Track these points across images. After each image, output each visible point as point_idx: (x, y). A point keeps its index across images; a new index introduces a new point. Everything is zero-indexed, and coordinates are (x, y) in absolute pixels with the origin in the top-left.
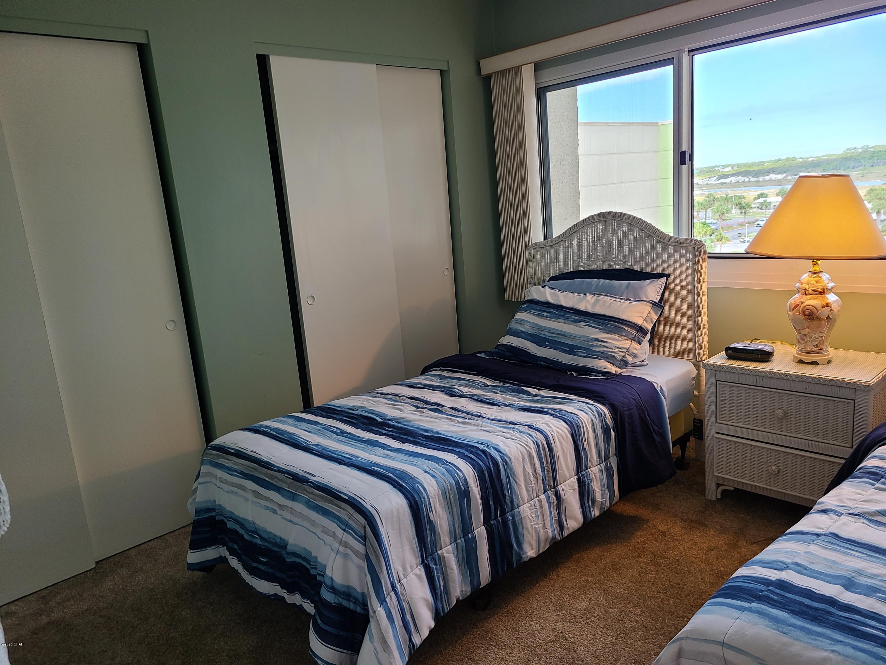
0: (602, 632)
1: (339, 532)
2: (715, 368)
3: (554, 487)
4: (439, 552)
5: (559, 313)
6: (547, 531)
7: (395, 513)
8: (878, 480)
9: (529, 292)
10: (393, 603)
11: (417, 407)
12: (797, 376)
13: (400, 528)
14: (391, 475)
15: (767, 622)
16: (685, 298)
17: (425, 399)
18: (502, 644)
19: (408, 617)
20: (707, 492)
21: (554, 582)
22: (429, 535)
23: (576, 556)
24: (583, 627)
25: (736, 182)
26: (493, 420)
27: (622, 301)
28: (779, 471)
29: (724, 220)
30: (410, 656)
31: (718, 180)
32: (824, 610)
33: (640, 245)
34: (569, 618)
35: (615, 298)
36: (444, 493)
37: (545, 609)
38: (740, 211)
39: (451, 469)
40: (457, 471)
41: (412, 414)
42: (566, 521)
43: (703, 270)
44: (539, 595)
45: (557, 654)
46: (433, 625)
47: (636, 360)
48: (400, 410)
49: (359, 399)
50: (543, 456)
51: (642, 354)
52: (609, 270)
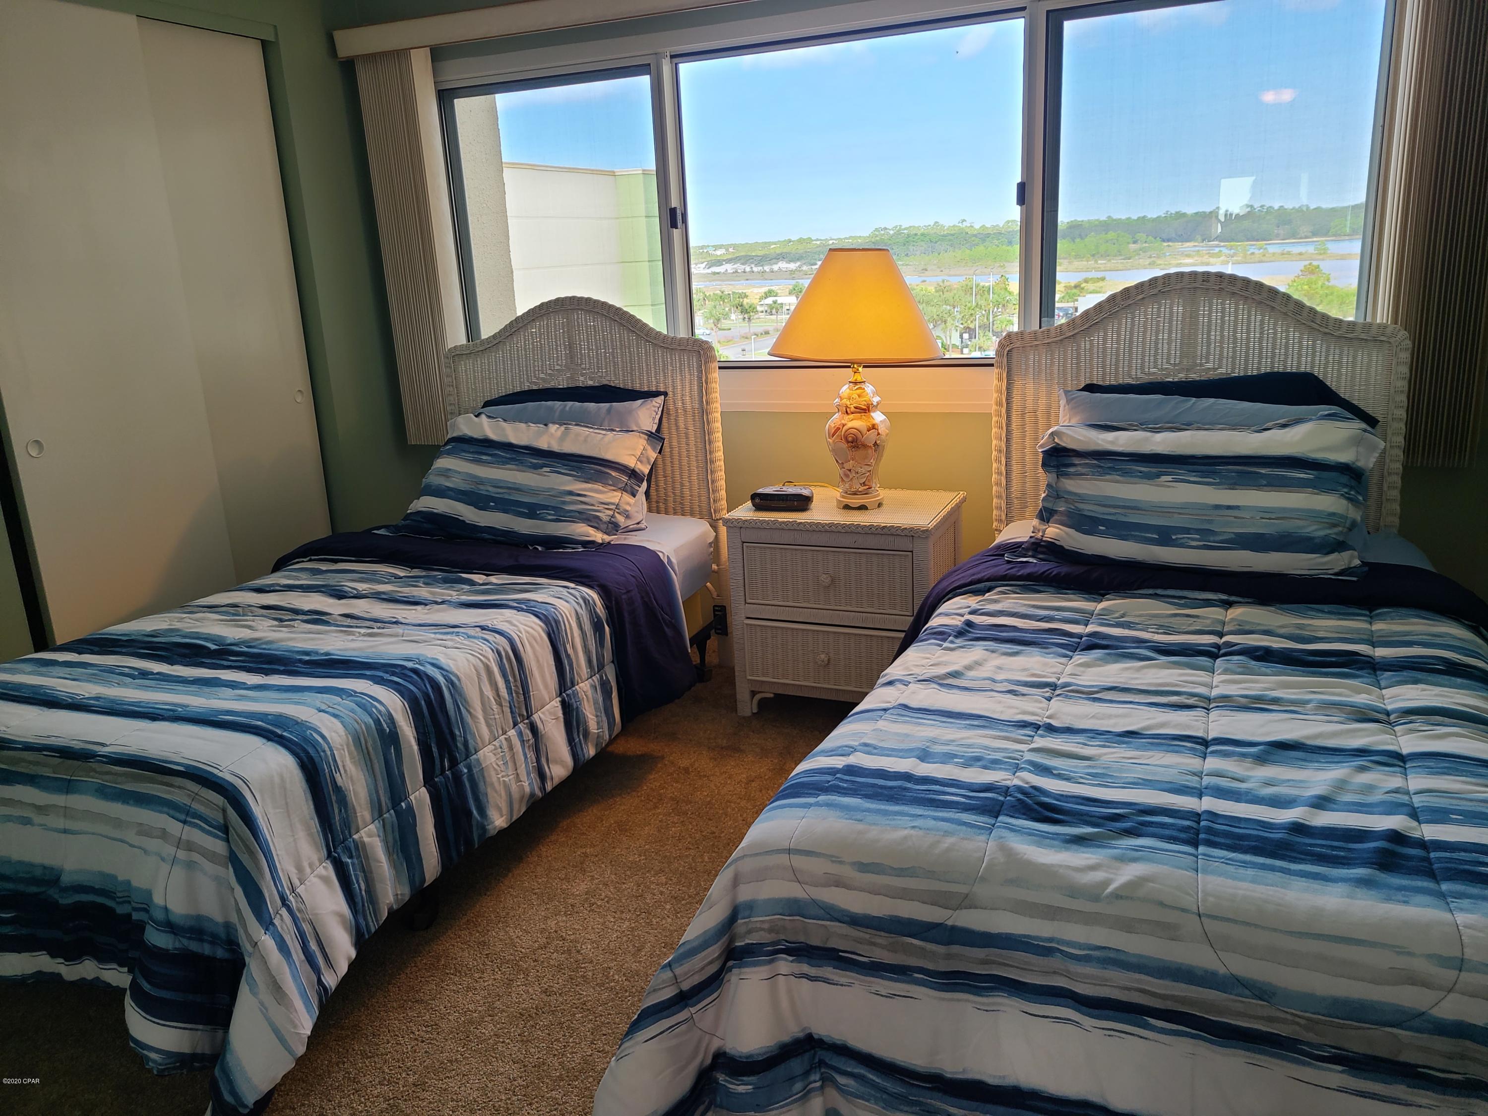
0: (614, 917)
1: (174, 827)
2: (740, 525)
3: (528, 718)
4: (355, 837)
5: (508, 456)
6: (523, 785)
7: (277, 780)
8: (944, 640)
9: (454, 425)
10: (286, 925)
11: (281, 620)
12: (844, 526)
13: (287, 804)
14: (260, 723)
15: (838, 813)
16: (691, 428)
17: (292, 606)
18: (464, 968)
19: (313, 946)
20: (739, 706)
21: (535, 866)
22: (336, 811)
23: (564, 824)
24: (587, 917)
25: (733, 272)
26: (420, 625)
27: (604, 432)
28: (829, 660)
29: (720, 329)
30: (322, 1007)
31: (708, 268)
32: (900, 787)
33: (621, 349)
34: (564, 909)
35: (592, 428)
36: (357, 740)
37: (526, 906)
38: (741, 317)
39: (364, 701)
40: (375, 703)
41: (274, 631)
42: (549, 768)
43: (714, 385)
44: (514, 889)
45: (552, 962)
46: (353, 954)
47: (629, 522)
48: (250, 627)
49: (162, 619)
50: (508, 670)
51: (637, 512)
52: (577, 388)
